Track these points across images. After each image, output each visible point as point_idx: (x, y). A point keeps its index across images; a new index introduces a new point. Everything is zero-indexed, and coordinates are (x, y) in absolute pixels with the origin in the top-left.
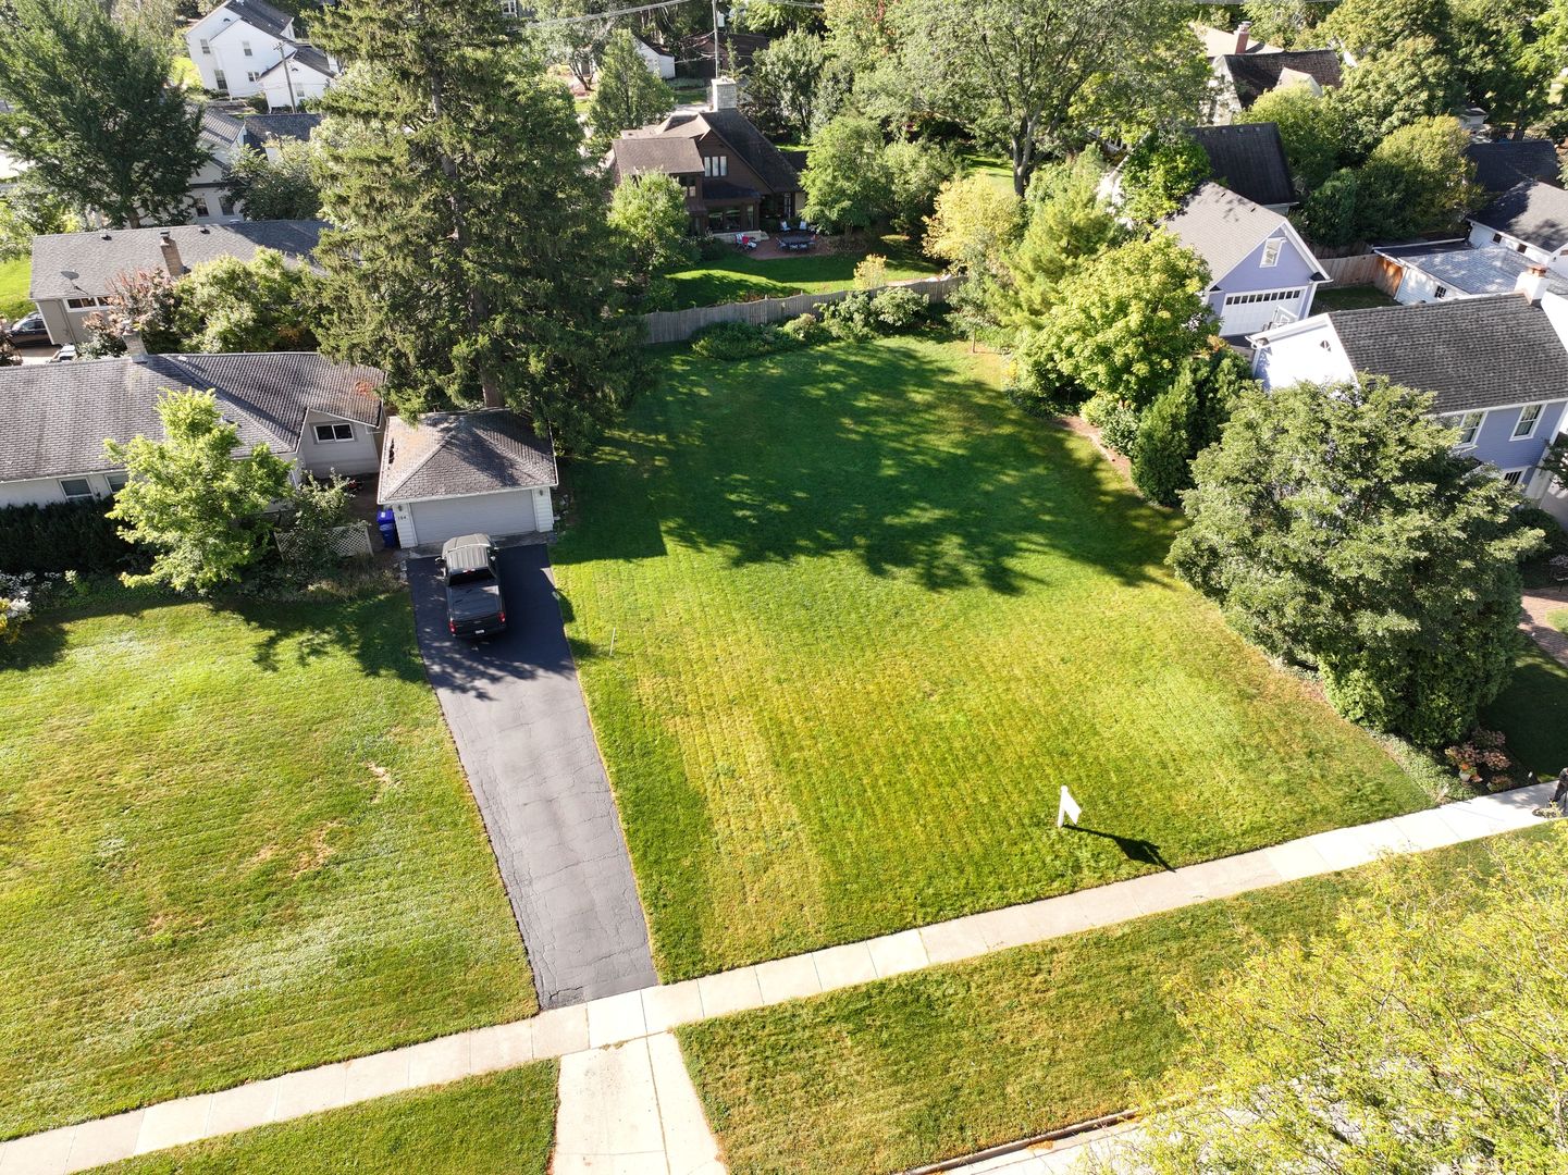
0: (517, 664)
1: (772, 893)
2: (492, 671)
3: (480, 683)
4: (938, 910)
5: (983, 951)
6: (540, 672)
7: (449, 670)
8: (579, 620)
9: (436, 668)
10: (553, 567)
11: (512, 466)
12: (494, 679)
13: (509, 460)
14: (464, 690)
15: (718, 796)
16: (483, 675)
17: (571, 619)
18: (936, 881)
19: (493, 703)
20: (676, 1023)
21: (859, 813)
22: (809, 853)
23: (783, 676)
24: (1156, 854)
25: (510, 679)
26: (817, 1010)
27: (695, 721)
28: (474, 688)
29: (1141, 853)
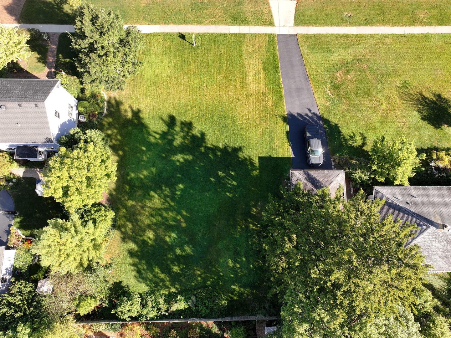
0: (302, 119)
1: (253, 45)
2: (308, 118)
3: (310, 115)
4: (225, 35)
5: (220, 26)
6: (296, 115)
7: (318, 121)
8: (285, 131)
9: (321, 123)
10: (291, 156)
11: (306, 178)
12: (307, 115)
13: (307, 180)
14: (314, 113)
15: (260, 69)
16: (309, 117)
17: (287, 132)
18: (223, 40)
19: (306, 107)
20: (274, 27)
21: (233, 57)
22: (244, 52)
23: (237, 100)
24: (180, 35)
25: (303, 115)
26: (251, 23)
27: (261, 91)
28: (312, 113)
29: (182, 36)
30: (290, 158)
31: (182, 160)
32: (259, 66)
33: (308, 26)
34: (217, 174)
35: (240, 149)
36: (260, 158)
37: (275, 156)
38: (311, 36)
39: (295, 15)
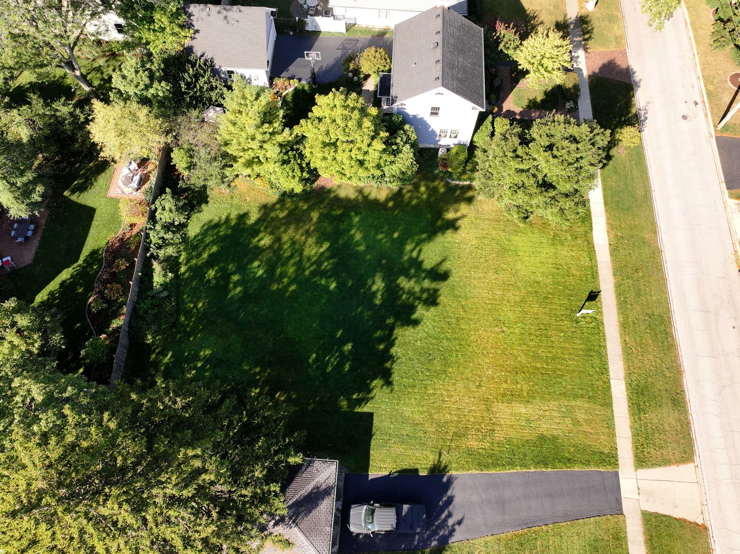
0: (441, 503)
1: (589, 422)
2: (443, 516)
3: (451, 522)
4: (604, 369)
5: (621, 363)
6: (449, 493)
7: (437, 537)
8: (418, 466)
9: (434, 543)
10: (370, 473)
11: (318, 488)
12: (450, 515)
13: (313, 489)
14: (454, 530)
15: (541, 429)
16: (446, 520)
17: (416, 470)
18: (594, 365)
19: (466, 516)
20: (633, 468)
21: (560, 380)
22: (573, 403)
23: (477, 384)
24: (595, 292)
25: (451, 508)
26: (636, 422)
27: (496, 428)
28: (453, 526)
29: (593, 296)
30: (367, 470)
31: (374, 288)
32: (545, 428)
33: (646, 542)
34: (348, 341)
35: (389, 383)
36: (371, 415)
37: (373, 443)
38: (624, 546)
39: (667, 516)
